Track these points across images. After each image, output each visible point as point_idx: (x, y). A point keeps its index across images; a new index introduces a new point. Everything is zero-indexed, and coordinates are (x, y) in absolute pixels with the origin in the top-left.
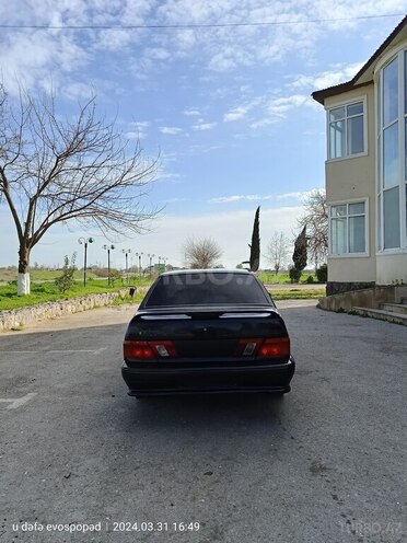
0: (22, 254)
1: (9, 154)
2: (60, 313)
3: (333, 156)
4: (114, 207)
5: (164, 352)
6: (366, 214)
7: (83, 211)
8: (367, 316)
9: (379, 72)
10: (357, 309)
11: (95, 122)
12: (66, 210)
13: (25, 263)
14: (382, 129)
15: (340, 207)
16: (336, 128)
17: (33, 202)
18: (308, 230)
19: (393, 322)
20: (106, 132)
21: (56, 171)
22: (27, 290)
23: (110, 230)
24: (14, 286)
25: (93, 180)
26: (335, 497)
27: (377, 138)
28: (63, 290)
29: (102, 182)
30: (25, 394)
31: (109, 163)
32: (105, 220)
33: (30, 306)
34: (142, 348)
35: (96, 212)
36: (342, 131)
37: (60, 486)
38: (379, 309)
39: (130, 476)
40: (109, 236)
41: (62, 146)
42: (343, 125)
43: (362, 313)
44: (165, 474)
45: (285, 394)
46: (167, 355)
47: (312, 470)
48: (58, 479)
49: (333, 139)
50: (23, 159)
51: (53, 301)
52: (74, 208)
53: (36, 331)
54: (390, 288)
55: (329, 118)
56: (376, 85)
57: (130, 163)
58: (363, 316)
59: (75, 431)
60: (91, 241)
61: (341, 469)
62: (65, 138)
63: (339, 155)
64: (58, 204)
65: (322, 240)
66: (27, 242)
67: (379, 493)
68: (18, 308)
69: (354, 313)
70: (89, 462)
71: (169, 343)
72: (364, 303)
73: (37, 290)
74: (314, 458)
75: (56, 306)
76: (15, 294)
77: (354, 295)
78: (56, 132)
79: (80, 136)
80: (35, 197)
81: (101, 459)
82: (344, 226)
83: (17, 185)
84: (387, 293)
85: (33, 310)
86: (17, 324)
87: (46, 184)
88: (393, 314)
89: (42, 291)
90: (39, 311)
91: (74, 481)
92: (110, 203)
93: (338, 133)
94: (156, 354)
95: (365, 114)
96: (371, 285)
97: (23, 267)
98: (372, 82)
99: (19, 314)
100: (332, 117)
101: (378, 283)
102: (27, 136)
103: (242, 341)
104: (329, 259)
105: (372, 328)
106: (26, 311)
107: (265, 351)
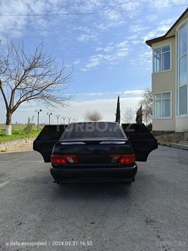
0: (8, 116)
1: (2, 69)
2: (25, 144)
3: (155, 71)
4: (52, 94)
5: (71, 161)
6: (171, 98)
7: (37, 96)
8: (171, 146)
9: (178, 31)
10: (166, 143)
11: (43, 54)
12: (29, 96)
13: (9, 120)
14: (179, 58)
15: (158, 95)
16: (157, 58)
17: (13, 92)
18: (143, 107)
19: (184, 149)
20: (48, 58)
21: (24, 77)
22: (10, 133)
23: (50, 105)
24: (4, 132)
25: (42, 82)
26: (158, 237)
27: (176, 62)
28: (27, 133)
29: (46, 82)
30: (3, 182)
31: (49, 73)
32: (48, 101)
33: (11, 140)
34: (61, 159)
35: (43, 97)
36: (160, 59)
37: (15, 229)
38: (177, 143)
39: (52, 224)
40: (49, 108)
41: (27, 65)
42: (160, 56)
43: (168, 145)
44: (70, 223)
45: (132, 183)
46: (73, 162)
47: (146, 222)
48: (14, 225)
49: (155, 63)
50: (9, 71)
51: (22, 138)
52: (33, 95)
53: (12, 152)
54: (182, 133)
55: (153, 53)
56: (176, 37)
57: (59, 73)
58: (169, 146)
59: (26, 200)
60: (41, 111)
61: (161, 221)
62: (29, 61)
63: (158, 70)
64: (25, 93)
65: (150, 111)
66: (10, 110)
67: (182, 235)
68: (5, 141)
69: (165, 145)
70: (31, 216)
71: (74, 156)
72: (170, 140)
73: (15, 133)
74: (147, 215)
75: (24, 141)
76: (4, 135)
77: (165, 136)
78: (24, 58)
79: (36, 61)
80: (14, 89)
81: (37, 214)
82: (160, 104)
83: (6, 83)
84: (181, 136)
85: (12, 142)
86: (4, 149)
87: (20, 83)
88: (184, 145)
89: (18, 133)
90: (15, 143)
91: (23, 226)
92: (50, 93)
93: (158, 61)
94: (68, 162)
95: (171, 51)
96: (173, 132)
97: (8, 123)
98: (174, 36)
99: (5, 144)
100: (155, 53)
101: (176, 131)
102: (10, 61)
103: (111, 156)
104: (153, 120)
105: (173, 152)
106: (8, 143)
107: (122, 161)
